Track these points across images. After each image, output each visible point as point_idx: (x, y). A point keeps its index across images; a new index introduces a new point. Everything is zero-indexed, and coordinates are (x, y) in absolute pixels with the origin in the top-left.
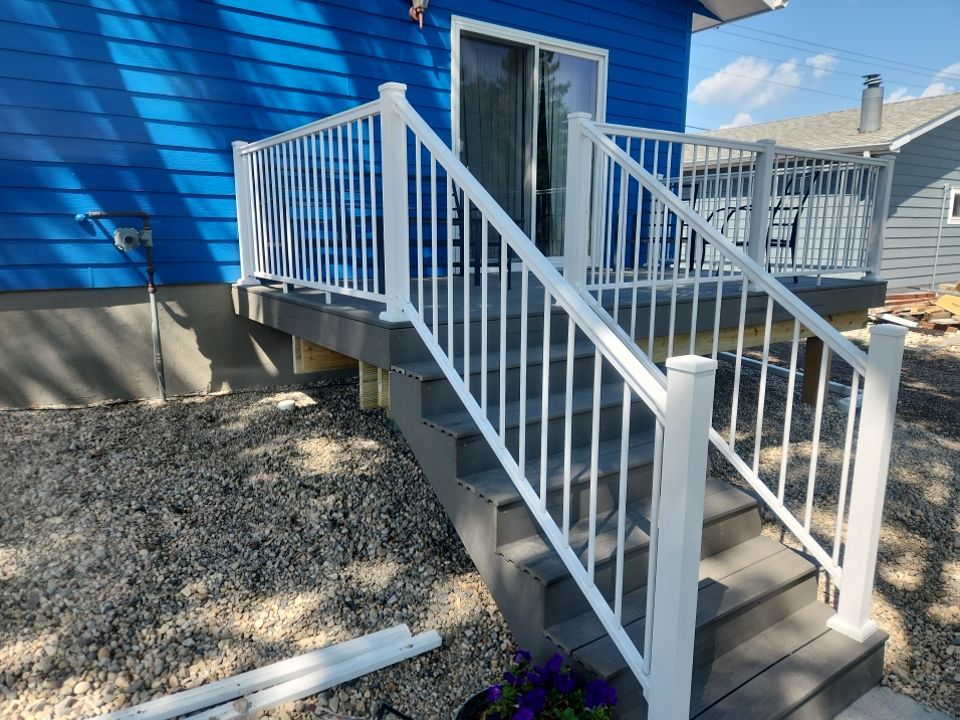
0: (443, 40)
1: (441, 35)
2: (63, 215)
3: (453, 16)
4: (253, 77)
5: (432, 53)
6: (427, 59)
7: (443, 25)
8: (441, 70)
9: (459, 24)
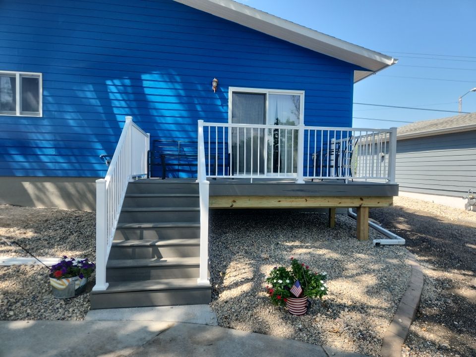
0: (226, 96)
1: (225, 94)
2: (96, 156)
3: (229, 87)
4: (155, 114)
5: (221, 101)
6: (219, 102)
7: (226, 90)
8: (224, 106)
9: (231, 89)
